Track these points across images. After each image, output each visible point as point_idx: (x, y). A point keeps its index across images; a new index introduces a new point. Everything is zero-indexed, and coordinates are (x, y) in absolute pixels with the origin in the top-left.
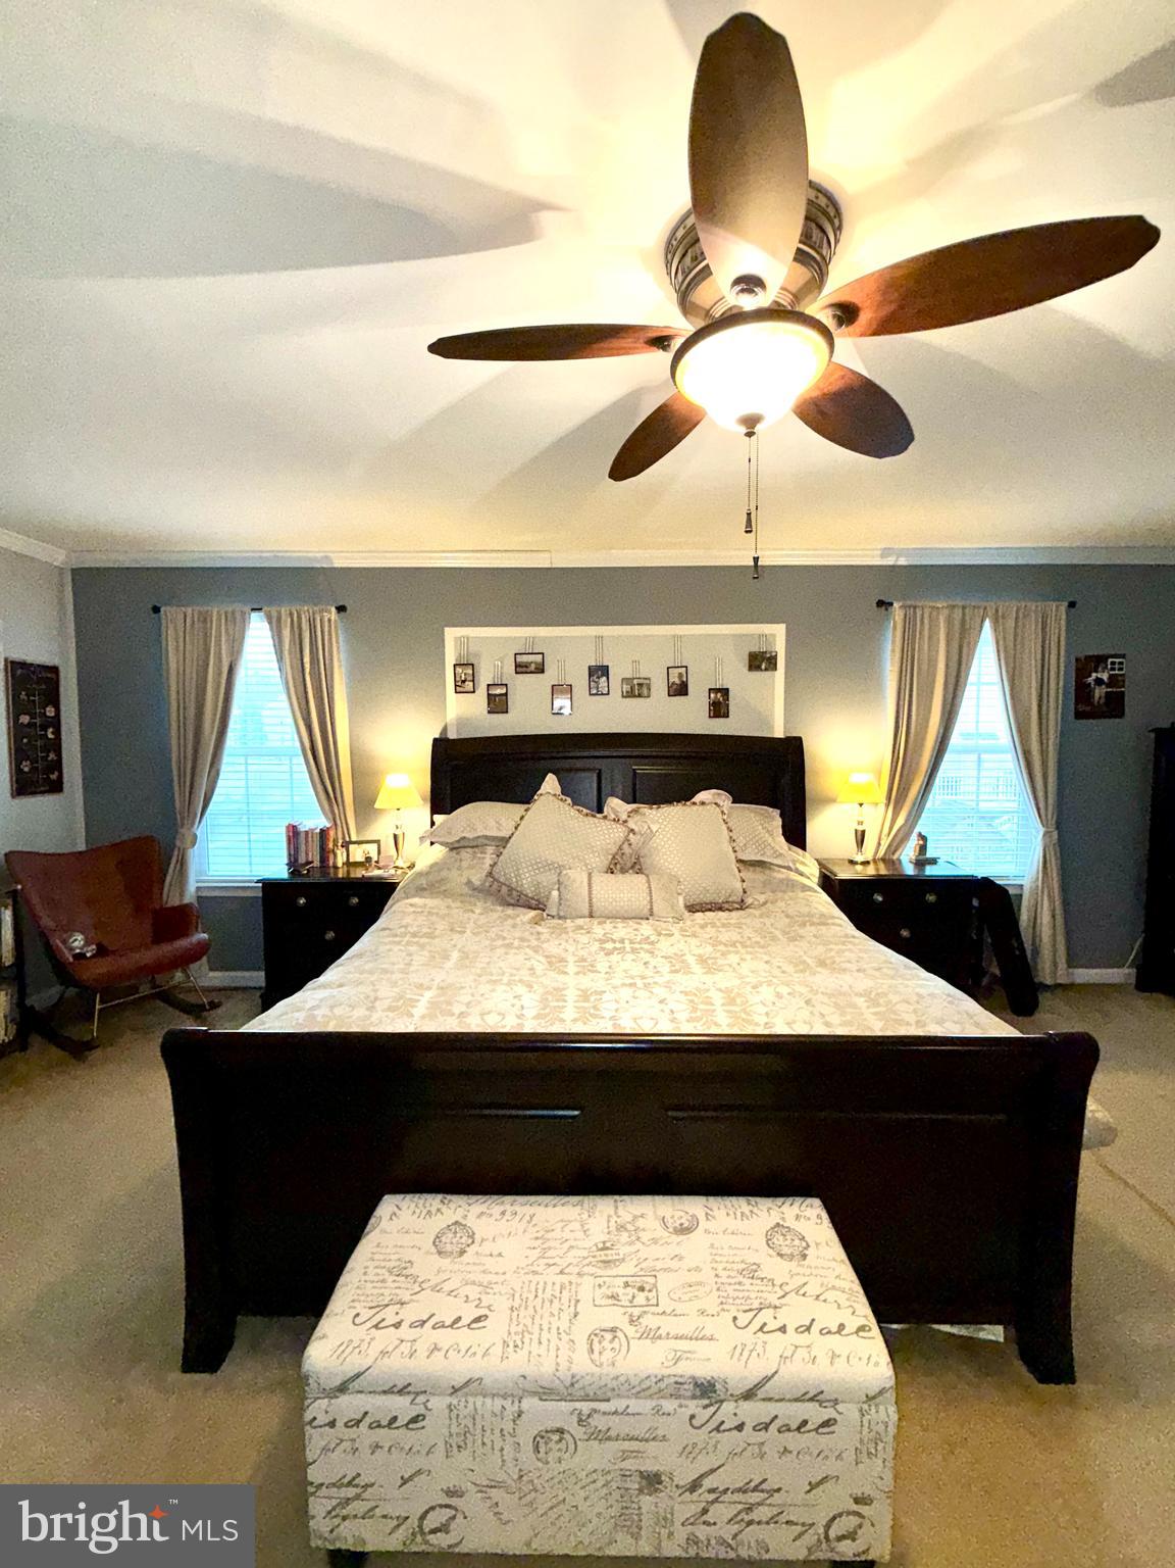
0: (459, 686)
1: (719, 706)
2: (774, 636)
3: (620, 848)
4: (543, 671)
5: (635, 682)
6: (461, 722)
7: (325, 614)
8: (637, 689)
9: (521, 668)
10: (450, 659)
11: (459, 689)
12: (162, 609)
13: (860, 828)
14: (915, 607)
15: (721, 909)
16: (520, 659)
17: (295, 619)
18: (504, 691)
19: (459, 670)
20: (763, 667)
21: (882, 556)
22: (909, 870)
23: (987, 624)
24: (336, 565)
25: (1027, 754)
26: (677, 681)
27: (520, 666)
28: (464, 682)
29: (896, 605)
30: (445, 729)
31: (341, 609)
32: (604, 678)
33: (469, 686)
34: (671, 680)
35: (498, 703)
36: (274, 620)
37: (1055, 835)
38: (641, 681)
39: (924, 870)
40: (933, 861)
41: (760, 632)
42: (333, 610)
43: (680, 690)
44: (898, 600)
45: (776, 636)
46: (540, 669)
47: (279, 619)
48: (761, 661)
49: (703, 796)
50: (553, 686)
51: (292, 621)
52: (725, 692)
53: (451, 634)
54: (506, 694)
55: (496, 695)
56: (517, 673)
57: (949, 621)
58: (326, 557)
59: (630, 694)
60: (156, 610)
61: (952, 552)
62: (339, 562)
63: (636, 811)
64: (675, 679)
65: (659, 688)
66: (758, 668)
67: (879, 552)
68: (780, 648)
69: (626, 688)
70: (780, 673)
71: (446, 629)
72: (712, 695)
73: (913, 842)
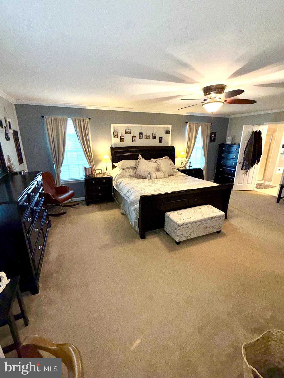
0: (114, 136)
1: (161, 141)
2: (170, 128)
3: (157, 167)
4: (131, 134)
5: (147, 136)
6: (115, 144)
7: (86, 120)
8: (147, 137)
9: (126, 133)
10: (112, 131)
11: (114, 137)
12: (44, 117)
13: (182, 162)
14: (191, 123)
15: (171, 176)
16: (127, 131)
17: (79, 121)
18: (123, 138)
19: (114, 133)
20: (168, 133)
21: (187, 113)
22: (188, 168)
23: (200, 126)
24: (86, 108)
25: (204, 148)
26: (154, 136)
27: (126, 132)
28: (115, 135)
29: (188, 123)
30: (112, 146)
31: (90, 119)
32: (142, 135)
33: (116, 136)
34: (153, 135)
35: (122, 140)
36: (74, 121)
37: (206, 161)
38: (148, 136)
39: (190, 168)
40: (191, 166)
41: (167, 127)
42: (88, 119)
43: (154, 137)
44: (189, 122)
45: (170, 127)
46: (130, 133)
47: (75, 120)
48: (167, 132)
49: (164, 158)
50: (133, 137)
51: (78, 121)
52: (162, 138)
53: (113, 125)
54: (124, 138)
55: (122, 138)
56: (126, 134)
57: (196, 126)
58: (85, 106)
59: (146, 138)
60: (43, 117)
61: (195, 113)
62: (88, 107)
63: (157, 161)
64: (154, 135)
65: (151, 137)
66: (167, 134)
67: (186, 113)
68: (170, 130)
69: (146, 137)
70: (170, 135)
71: (111, 124)
72: (160, 139)
73: (188, 164)
